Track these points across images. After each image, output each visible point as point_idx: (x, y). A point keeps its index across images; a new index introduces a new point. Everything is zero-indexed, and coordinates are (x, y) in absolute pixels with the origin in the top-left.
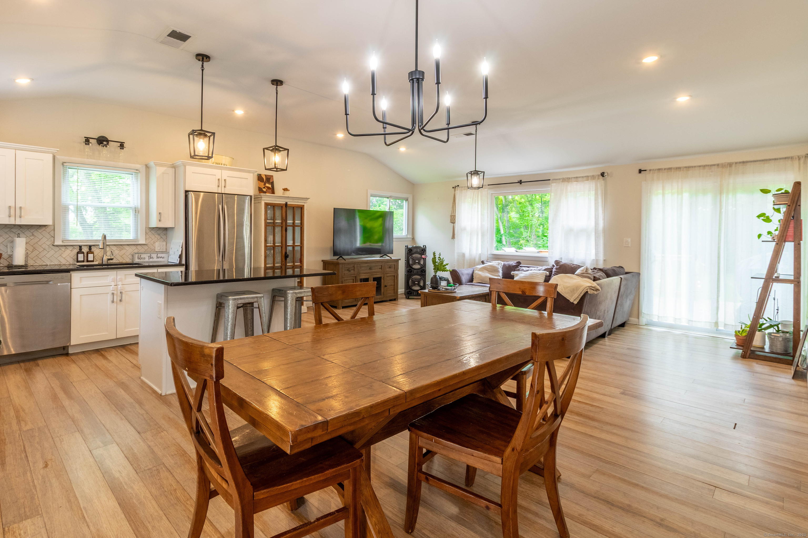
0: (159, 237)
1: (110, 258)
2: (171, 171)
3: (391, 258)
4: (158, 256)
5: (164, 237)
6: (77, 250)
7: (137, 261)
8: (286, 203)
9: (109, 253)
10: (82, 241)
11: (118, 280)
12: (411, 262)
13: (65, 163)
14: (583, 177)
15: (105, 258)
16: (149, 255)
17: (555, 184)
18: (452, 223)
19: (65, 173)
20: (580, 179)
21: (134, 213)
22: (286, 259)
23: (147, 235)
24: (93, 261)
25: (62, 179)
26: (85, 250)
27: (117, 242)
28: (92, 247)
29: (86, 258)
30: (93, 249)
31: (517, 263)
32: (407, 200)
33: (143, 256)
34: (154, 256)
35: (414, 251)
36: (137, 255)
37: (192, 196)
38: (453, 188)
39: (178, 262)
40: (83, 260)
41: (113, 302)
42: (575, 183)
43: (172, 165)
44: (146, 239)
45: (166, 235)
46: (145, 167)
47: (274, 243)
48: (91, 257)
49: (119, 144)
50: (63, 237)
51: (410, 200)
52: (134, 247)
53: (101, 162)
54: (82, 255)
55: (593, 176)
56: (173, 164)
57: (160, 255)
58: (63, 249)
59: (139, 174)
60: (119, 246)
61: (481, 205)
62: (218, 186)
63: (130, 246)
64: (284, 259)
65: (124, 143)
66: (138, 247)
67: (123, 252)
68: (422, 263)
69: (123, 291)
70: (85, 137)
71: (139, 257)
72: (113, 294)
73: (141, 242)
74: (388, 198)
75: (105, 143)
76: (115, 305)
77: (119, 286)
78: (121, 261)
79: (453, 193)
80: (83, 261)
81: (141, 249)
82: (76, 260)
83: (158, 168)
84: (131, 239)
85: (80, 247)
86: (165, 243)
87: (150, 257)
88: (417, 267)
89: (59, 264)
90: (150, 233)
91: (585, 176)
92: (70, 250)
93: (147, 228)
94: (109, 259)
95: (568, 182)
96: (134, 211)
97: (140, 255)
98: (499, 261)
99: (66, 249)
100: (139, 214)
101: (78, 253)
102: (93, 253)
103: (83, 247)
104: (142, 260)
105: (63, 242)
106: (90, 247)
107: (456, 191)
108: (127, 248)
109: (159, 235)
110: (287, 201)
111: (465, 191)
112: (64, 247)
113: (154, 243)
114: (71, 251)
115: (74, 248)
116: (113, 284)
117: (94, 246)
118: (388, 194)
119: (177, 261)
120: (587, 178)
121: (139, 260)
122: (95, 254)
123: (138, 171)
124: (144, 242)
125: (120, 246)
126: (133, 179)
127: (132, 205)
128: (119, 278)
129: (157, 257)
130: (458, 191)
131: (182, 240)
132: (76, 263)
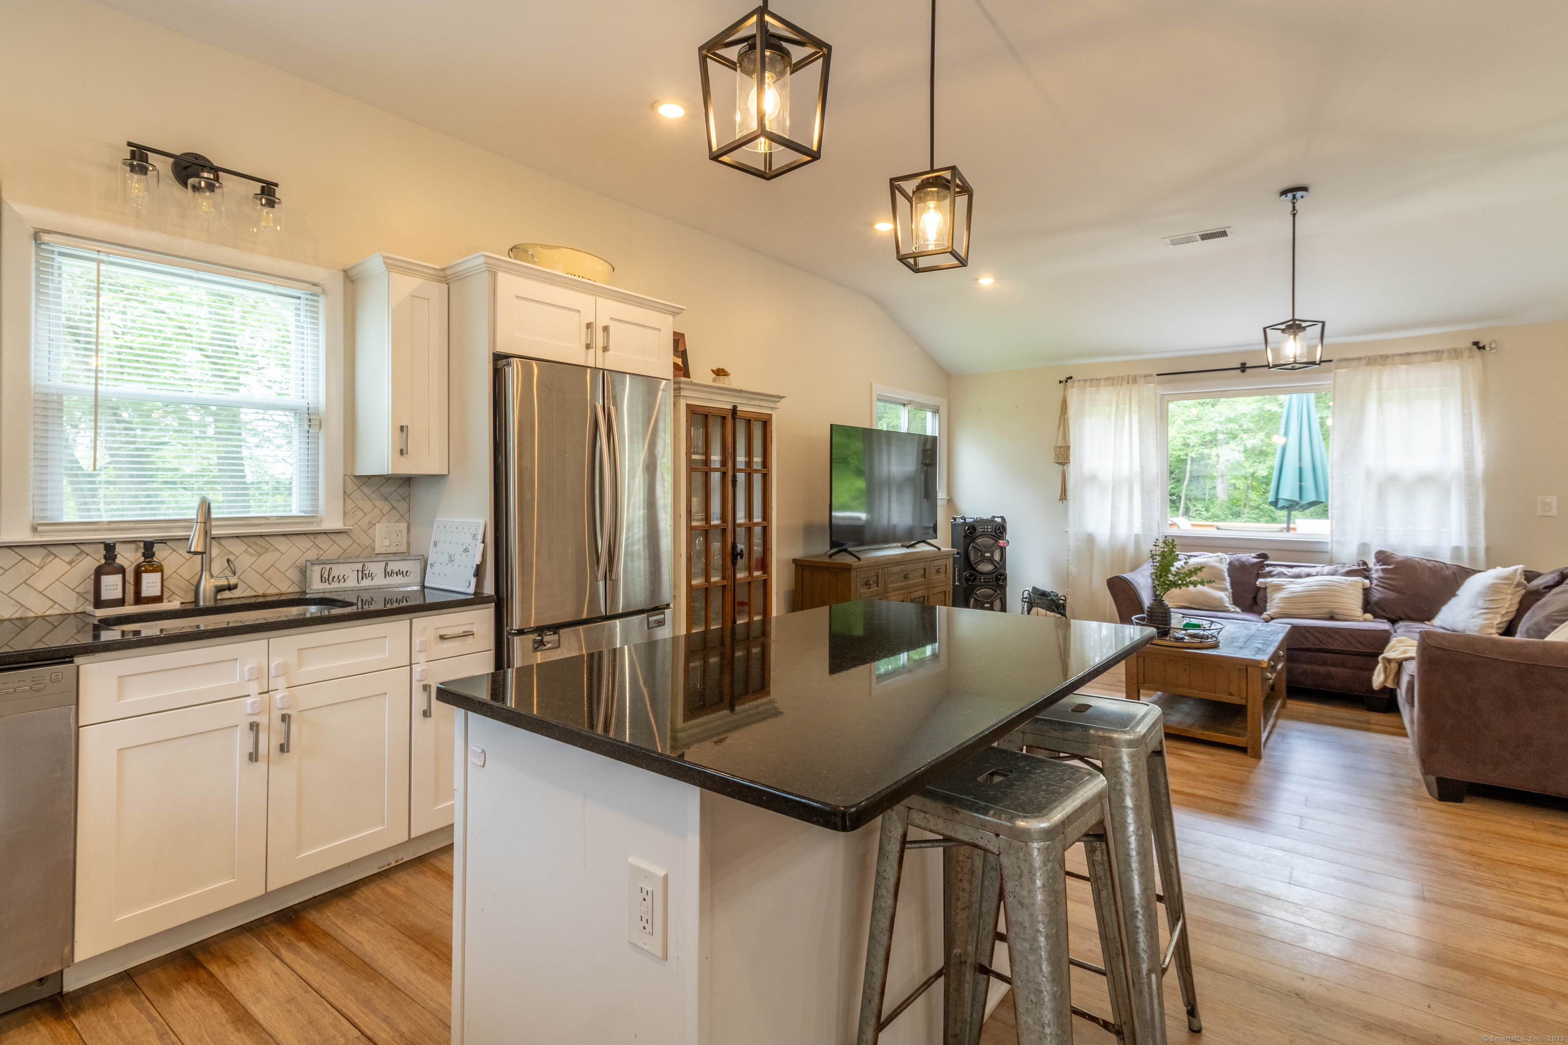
0: (386, 507)
1: (223, 582)
2: (437, 291)
3: (939, 549)
4: (389, 570)
5: (402, 506)
6: (98, 558)
7: (317, 587)
8: (735, 407)
9: (218, 566)
10: (112, 526)
11: (273, 673)
12: (972, 557)
13: (48, 232)
14: (1425, 353)
15: (207, 585)
16: (359, 566)
17: (1345, 370)
18: (1060, 464)
19: (44, 269)
20: (1416, 358)
21: (306, 427)
22: (734, 563)
23: (349, 502)
24: (158, 599)
25: (33, 295)
26: (128, 558)
27: (245, 525)
28: (156, 548)
29: (130, 589)
30: (160, 553)
31: (1259, 556)
32: (936, 411)
33: (338, 570)
34: (376, 568)
35: (980, 529)
36: (317, 570)
37: (514, 374)
38: (1061, 382)
39: (472, 590)
40: (120, 596)
41: (253, 757)
42: (1405, 366)
43: (442, 274)
44: (345, 514)
45: (407, 498)
46: (341, 274)
47: (707, 519)
48: (151, 584)
49: (257, 187)
50: (37, 513)
51: (943, 410)
52: (305, 543)
53: (188, 245)
54: (119, 577)
55: (1455, 350)
56: (443, 270)
57: (394, 566)
58: (36, 557)
59: (322, 299)
60: (253, 539)
61: (1140, 422)
62: (588, 347)
63: (293, 538)
64: (729, 564)
65: (276, 185)
66: (322, 541)
67: (269, 558)
68: (997, 557)
69: (293, 713)
70: (130, 144)
71: (326, 575)
72: (254, 727)
73: (326, 526)
74: (904, 405)
75: (206, 175)
76: (261, 765)
77: (278, 696)
78: (261, 592)
79: (1063, 394)
80: (121, 602)
81: (329, 549)
82: (91, 597)
83: (396, 277)
84: (295, 512)
85: (110, 549)
86: (403, 526)
87: (363, 574)
88: (986, 568)
89: (17, 615)
90: (358, 494)
91: (1432, 352)
92: (68, 559)
93: (349, 482)
94: (220, 589)
95: (1384, 365)
96: (306, 421)
97: (328, 567)
98: (1219, 554)
99: (47, 556)
100: (321, 433)
101: (99, 573)
102: (159, 569)
103: (119, 549)
104: (335, 585)
105: (34, 529)
106: (148, 548)
107: (1069, 391)
108: (283, 545)
109: (386, 499)
110: (736, 401)
111: (1094, 389)
112: (43, 551)
113: (371, 525)
114: (70, 563)
115: (82, 552)
116: (254, 688)
117: (163, 541)
118: (904, 396)
119: (465, 585)
120: (1438, 355)
121: (326, 586)
122: (167, 572)
123: (317, 290)
124: (338, 525)
125: (259, 540)
126: (302, 313)
127: (294, 398)
128: (277, 666)
129: (387, 574)
130: (1075, 390)
131: (482, 519)
132: (90, 608)
